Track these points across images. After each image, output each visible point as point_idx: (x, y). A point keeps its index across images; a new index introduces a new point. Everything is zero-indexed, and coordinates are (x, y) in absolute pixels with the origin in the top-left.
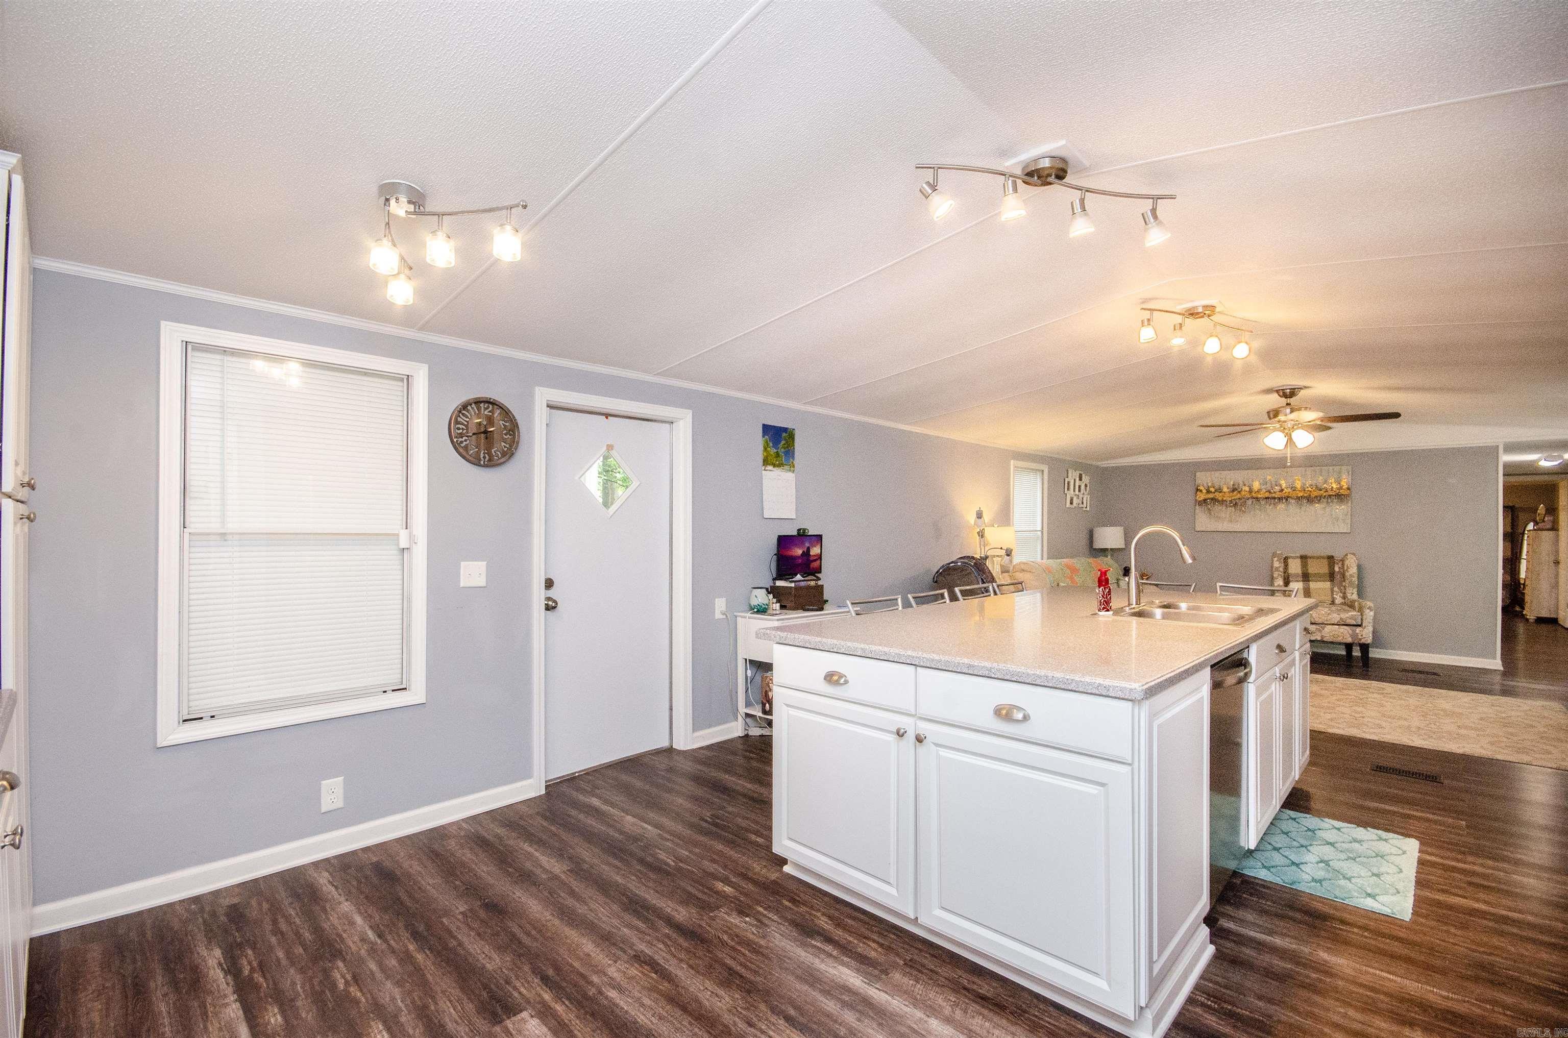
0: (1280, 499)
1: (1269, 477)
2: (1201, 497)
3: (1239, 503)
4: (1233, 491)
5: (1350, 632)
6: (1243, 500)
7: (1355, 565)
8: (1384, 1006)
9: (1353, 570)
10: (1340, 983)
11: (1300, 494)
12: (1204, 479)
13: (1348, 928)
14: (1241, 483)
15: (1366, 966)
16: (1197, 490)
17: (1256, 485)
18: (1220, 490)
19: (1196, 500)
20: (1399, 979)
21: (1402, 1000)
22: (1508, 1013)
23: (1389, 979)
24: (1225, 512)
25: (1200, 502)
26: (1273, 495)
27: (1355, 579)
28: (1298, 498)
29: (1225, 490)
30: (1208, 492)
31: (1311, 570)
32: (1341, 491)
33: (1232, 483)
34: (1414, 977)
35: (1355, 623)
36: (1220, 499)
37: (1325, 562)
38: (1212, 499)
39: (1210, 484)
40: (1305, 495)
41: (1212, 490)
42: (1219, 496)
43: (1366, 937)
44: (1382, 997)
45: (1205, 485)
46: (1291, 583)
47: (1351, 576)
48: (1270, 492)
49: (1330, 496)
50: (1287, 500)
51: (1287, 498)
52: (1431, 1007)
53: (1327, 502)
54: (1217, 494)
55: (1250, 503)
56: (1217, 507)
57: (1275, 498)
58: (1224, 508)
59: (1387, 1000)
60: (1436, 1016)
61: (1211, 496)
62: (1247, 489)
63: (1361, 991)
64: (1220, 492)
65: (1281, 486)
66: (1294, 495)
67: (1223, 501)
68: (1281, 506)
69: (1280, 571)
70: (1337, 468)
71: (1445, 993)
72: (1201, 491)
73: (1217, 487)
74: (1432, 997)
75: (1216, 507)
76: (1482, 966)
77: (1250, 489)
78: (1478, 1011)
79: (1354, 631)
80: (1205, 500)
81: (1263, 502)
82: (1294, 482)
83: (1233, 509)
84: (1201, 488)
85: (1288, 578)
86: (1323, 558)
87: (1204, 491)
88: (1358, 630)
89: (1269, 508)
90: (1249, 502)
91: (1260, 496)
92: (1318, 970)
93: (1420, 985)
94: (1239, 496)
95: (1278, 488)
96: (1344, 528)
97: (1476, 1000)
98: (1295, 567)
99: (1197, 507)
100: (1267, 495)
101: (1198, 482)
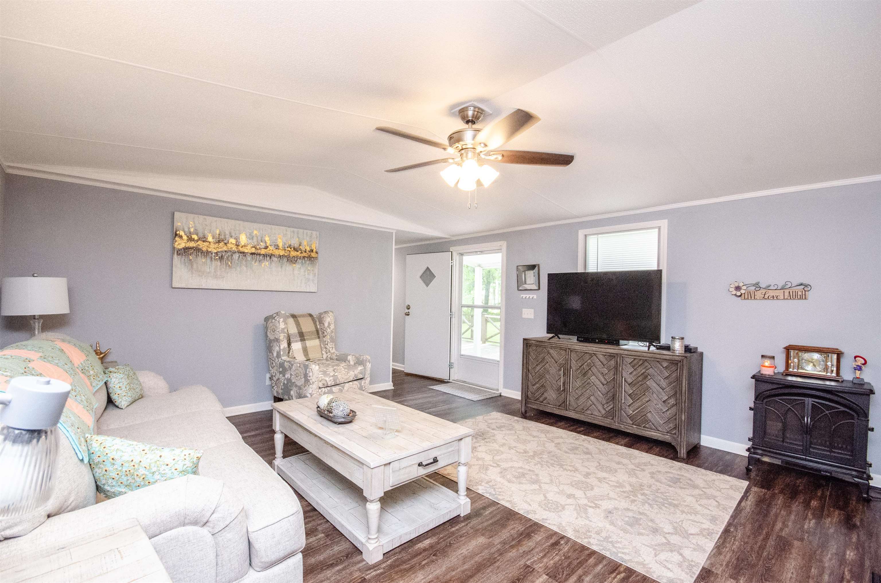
0: (265, 256)
1: (255, 232)
2: (181, 244)
3: (225, 256)
4: (219, 242)
6: (229, 254)
7: (333, 322)
11: (282, 253)
12: (185, 222)
14: (227, 234)
16: (176, 235)
17: (243, 239)
18: (204, 239)
19: (174, 248)
24: (210, 266)
25: (179, 250)
26: (259, 251)
28: (280, 256)
29: (210, 239)
30: (190, 239)
31: (303, 330)
32: (312, 254)
33: (218, 232)
36: (204, 249)
37: (309, 319)
38: (194, 249)
39: (192, 230)
40: (286, 254)
41: (195, 237)
42: (203, 246)
45: (186, 230)
46: (292, 344)
48: (256, 248)
49: (304, 257)
51: (271, 256)
53: (302, 264)
54: (199, 242)
55: (237, 258)
56: (201, 260)
57: (260, 255)
58: (209, 260)
61: (192, 244)
62: (234, 241)
64: (204, 241)
65: (266, 243)
66: (277, 252)
67: (208, 252)
68: (266, 263)
70: (309, 232)
72: (181, 237)
73: (201, 235)
75: (199, 258)
77: (237, 242)
80: (186, 249)
81: (249, 258)
82: (277, 240)
83: (219, 263)
84: (182, 233)
85: (290, 339)
86: (307, 316)
87: (185, 238)
88: (363, 382)
89: (255, 265)
90: (236, 256)
91: (246, 251)
94: (225, 248)
95: (263, 245)
96: (312, 288)
98: (292, 327)
99: (175, 256)
100: (253, 250)
101: (178, 224)
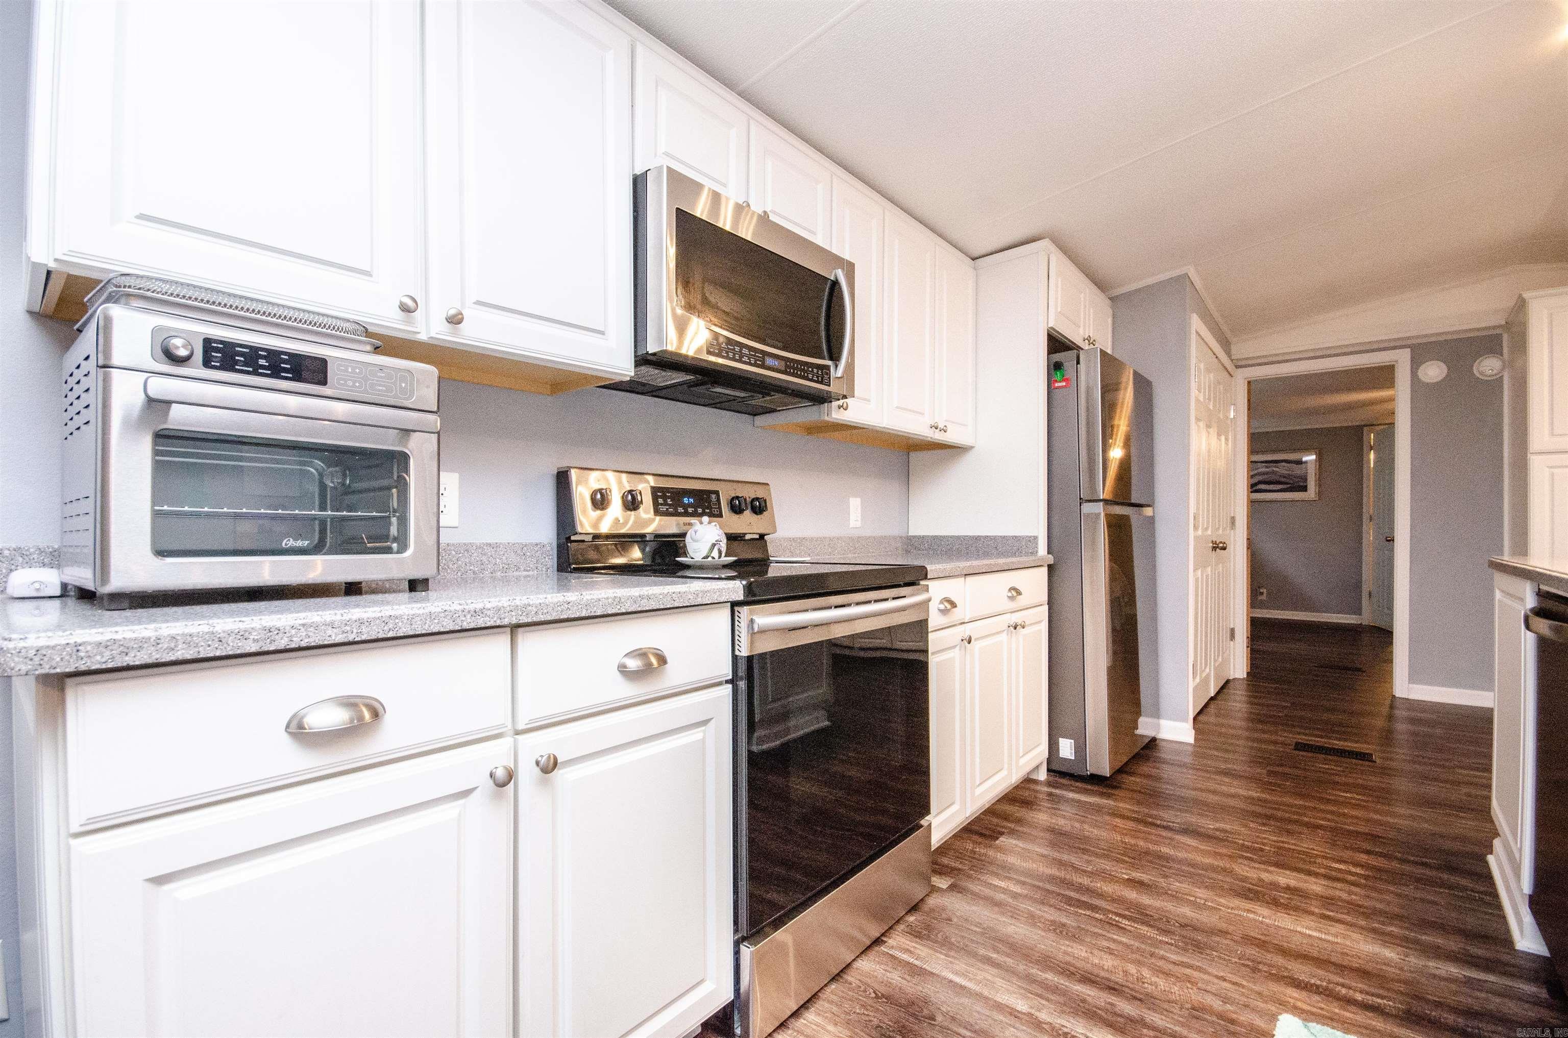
8: (1314, 902)
10: (1363, 923)
13: (1371, 1000)
15: (1337, 943)
20: (1299, 929)
21: (1296, 909)
22: (1192, 898)
23: (1309, 929)
34: (1283, 933)
43: (1343, 985)
44: (1317, 910)
52: (1267, 903)
59: (1313, 909)
60: (1264, 895)
63: (1340, 916)
71: (1251, 916)
74: (1265, 911)
76: (1199, 947)
78: (1222, 900)
92: (1390, 934)
93: (1276, 924)
97: (1220, 909)
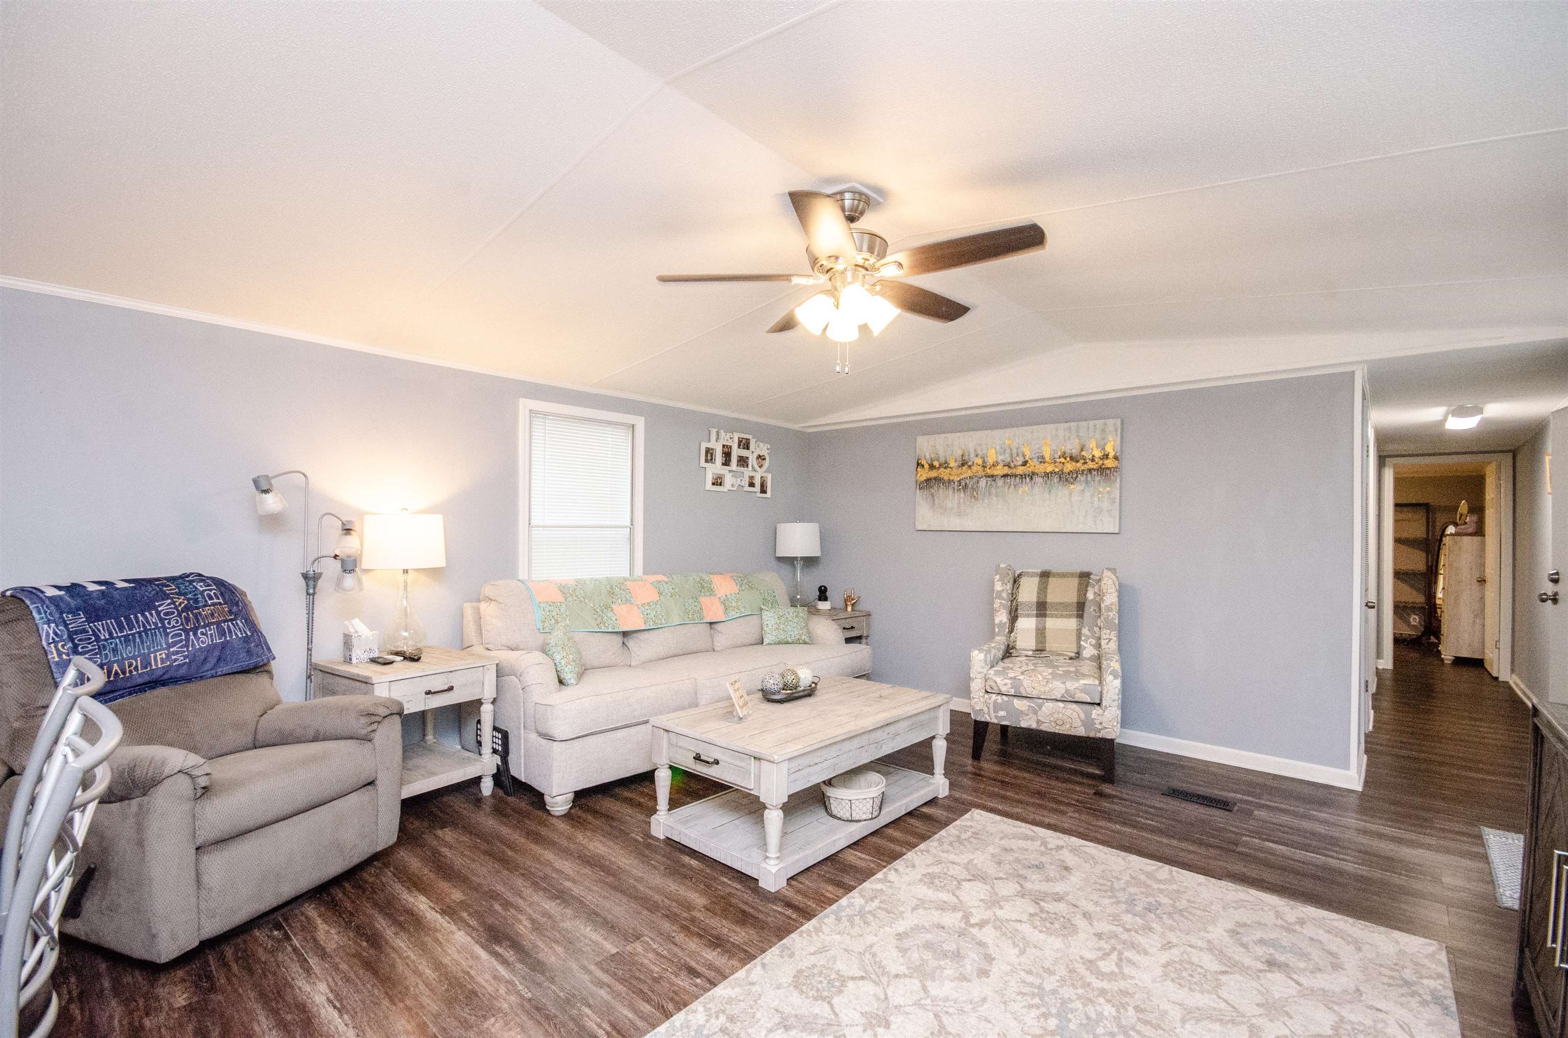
0: (1022, 477)
1: (1008, 443)
2: (924, 474)
3: (970, 483)
4: (962, 465)
5: (1082, 716)
6: (975, 479)
7: (1113, 590)
9: (1111, 599)
11: (1049, 469)
12: (928, 447)
14: (972, 451)
16: (918, 464)
17: (991, 455)
18: (945, 465)
19: (917, 480)
24: (951, 499)
25: (922, 482)
26: (1014, 471)
27: (1113, 615)
28: (1047, 475)
29: (952, 464)
30: (932, 467)
31: (1051, 598)
32: (1106, 462)
33: (960, 452)
35: (1089, 700)
36: (946, 478)
37: (1075, 582)
38: (935, 479)
39: (934, 456)
40: (1057, 470)
41: (936, 464)
42: (944, 474)
45: (928, 457)
46: (1020, 619)
47: (1109, 609)
48: (1009, 467)
49: (1090, 470)
50: (1032, 479)
51: (1032, 475)
53: (1087, 482)
54: (942, 470)
55: (984, 484)
56: (943, 492)
57: (1016, 476)
58: (951, 492)
61: (933, 474)
62: (980, 461)
64: (945, 468)
65: (1024, 455)
66: (1041, 468)
67: (950, 481)
68: (1025, 488)
69: (1003, 599)
70: (1099, 423)
72: (923, 466)
73: (942, 460)
75: (941, 490)
77: (984, 462)
79: (1088, 715)
80: (928, 480)
81: (1000, 482)
82: (1041, 447)
83: (961, 494)
84: (924, 462)
85: (1016, 610)
86: (1072, 575)
87: (926, 466)
88: (1095, 712)
89: (1010, 492)
90: (983, 482)
91: (996, 473)
94: (969, 473)
95: (1020, 460)
96: (1109, 525)
98: (1028, 592)
99: (920, 491)
100: (1006, 470)
101: (920, 451)
